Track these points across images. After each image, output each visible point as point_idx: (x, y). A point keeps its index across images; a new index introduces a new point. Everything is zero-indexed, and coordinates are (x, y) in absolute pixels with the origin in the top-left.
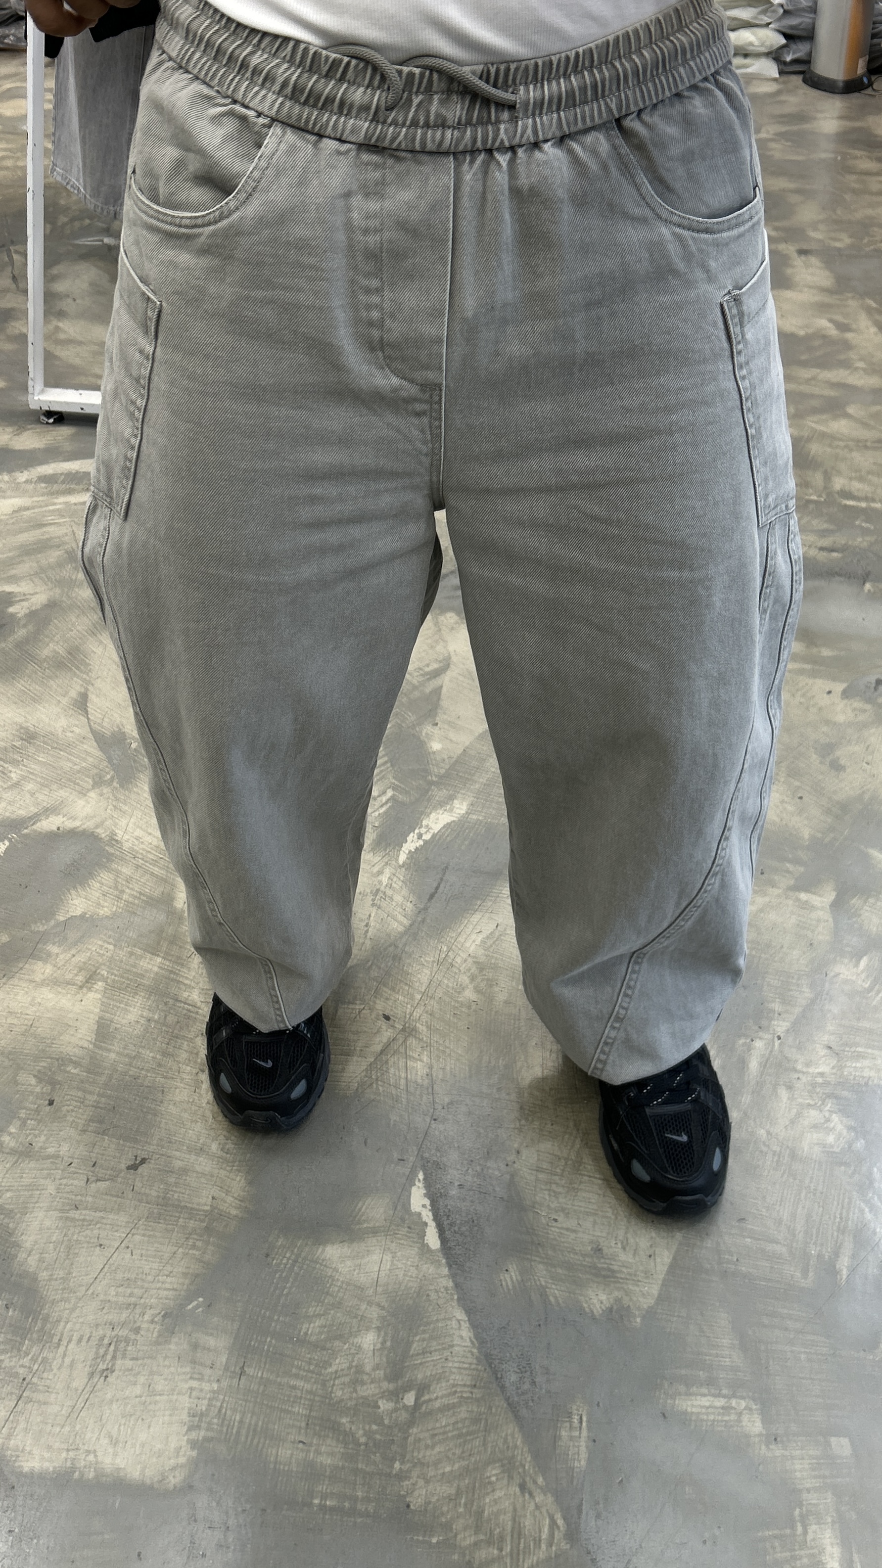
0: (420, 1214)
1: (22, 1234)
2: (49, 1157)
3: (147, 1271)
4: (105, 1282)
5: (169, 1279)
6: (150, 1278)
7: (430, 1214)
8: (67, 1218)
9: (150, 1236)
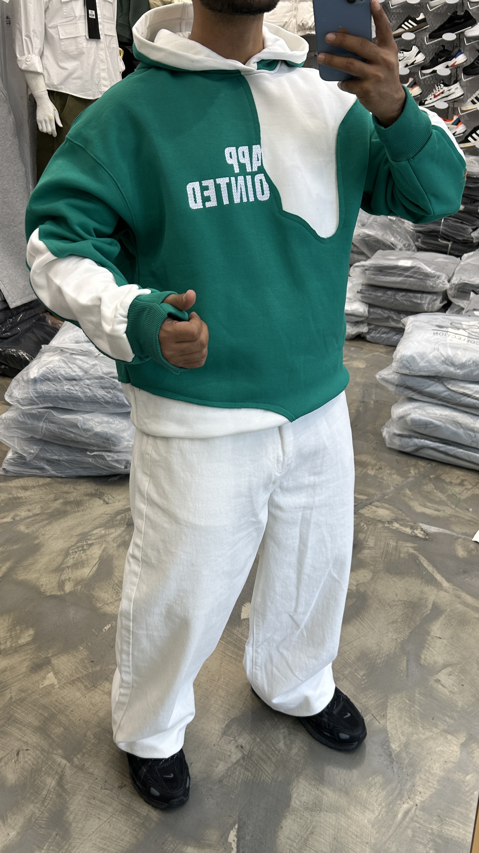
0: (231, 844)
1: (71, 804)
2: (89, 773)
3: (114, 835)
4: (97, 835)
5: (121, 842)
6: (114, 839)
7: (236, 845)
8: (89, 803)
9: (119, 820)
